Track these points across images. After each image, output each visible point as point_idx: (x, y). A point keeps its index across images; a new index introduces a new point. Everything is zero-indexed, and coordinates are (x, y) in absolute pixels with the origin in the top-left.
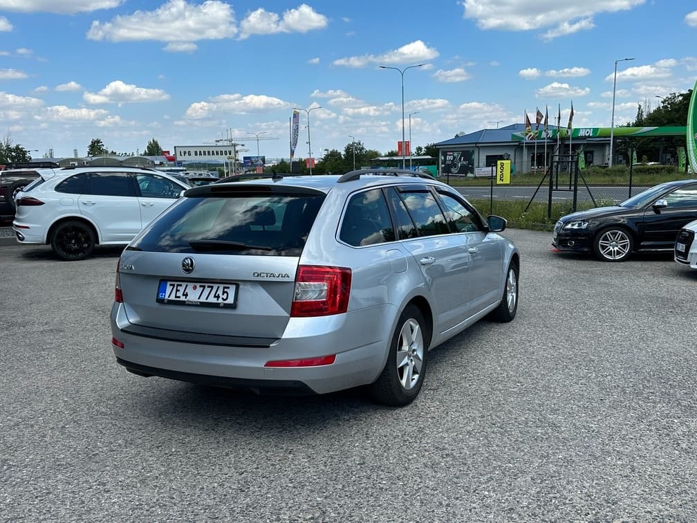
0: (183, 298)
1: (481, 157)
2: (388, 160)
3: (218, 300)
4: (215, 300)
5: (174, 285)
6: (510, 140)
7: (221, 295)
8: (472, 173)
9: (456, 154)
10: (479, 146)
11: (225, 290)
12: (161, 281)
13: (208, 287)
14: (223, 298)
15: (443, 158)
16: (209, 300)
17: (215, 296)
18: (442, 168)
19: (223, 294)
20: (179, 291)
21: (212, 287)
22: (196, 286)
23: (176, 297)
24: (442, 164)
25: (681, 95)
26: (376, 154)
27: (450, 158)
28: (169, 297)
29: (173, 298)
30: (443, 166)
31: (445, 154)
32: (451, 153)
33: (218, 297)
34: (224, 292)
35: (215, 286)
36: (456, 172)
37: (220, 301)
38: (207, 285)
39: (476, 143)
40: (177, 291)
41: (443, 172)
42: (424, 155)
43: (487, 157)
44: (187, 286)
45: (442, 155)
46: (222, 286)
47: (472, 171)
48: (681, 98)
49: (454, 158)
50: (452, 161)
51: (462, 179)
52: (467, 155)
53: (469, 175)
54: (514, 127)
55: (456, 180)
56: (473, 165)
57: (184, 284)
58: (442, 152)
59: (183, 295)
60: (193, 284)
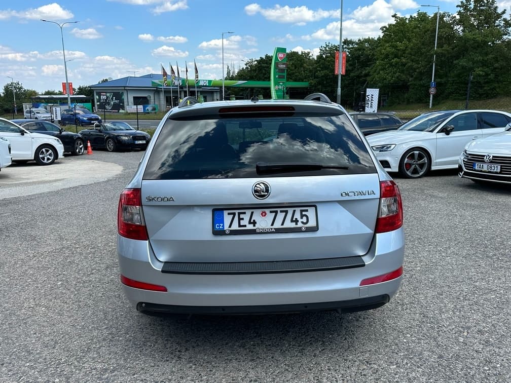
0: (250, 227)
1: (129, 98)
2: (48, 98)
3: (297, 224)
4: (293, 225)
5: (234, 214)
6: (151, 86)
7: (299, 219)
8: (123, 109)
9: (108, 95)
10: (128, 89)
11: (304, 213)
12: (214, 211)
13: (281, 212)
14: (302, 222)
15: (97, 97)
16: (285, 226)
17: (292, 221)
18: (98, 105)
19: (302, 218)
20: (243, 219)
21: (286, 212)
22: (265, 212)
23: (240, 226)
24: (97, 102)
25: (256, 61)
26: (34, 93)
27: (103, 97)
28: (230, 227)
29: (235, 227)
30: (98, 103)
31: (99, 94)
32: (105, 94)
33: (296, 221)
34: (302, 216)
35: (290, 211)
36: (110, 108)
37: (300, 225)
38: (279, 210)
39: (125, 87)
40: (240, 219)
41: (99, 108)
42: (77, 94)
43: (134, 97)
44: (252, 213)
45: (97, 95)
46: (298, 210)
47: (123, 108)
48: (256, 62)
49: (107, 97)
50: (106, 100)
51: (115, 114)
52: (118, 96)
53: (121, 111)
54: (150, 76)
55: (110, 115)
56: (123, 103)
57: (248, 212)
58: (97, 93)
59: (250, 223)
60: (260, 211)
